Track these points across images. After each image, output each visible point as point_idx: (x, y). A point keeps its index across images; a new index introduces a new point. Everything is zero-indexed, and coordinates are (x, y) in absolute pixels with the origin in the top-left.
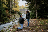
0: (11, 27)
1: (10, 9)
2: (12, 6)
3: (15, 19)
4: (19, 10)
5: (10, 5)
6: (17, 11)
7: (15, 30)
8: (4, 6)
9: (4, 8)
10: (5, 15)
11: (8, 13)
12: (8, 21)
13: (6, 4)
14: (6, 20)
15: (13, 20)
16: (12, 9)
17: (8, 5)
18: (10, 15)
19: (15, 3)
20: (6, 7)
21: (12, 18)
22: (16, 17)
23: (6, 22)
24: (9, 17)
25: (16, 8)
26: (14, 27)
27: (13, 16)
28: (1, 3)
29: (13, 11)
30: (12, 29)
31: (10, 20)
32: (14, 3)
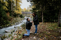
0: (14, 32)
1: (12, 11)
2: (13, 9)
3: (17, 23)
4: (21, 13)
5: (12, 7)
6: (19, 14)
7: (20, 37)
8: (5, 8)
9: (4, 10)
10: (5, 18)
11: (9, 16)
12: (9, 25)
13: (6, 6)
14: (7, 23)
15: (15, 24)
16: (13, 12)
17: (9, 8)
18: (12, 18)
19: (17, 6)
20: (7, 9)
21: (14, 21)
22: (18, 21)
23: (8, 26)
24: (10, 20)
25: (17, 11)
26: (19, 33)
27: (15, 19)
28: (1, 5)
29: (15, 13)
30: (16, 36)
31: (12, 23)
32: (15, 5)
